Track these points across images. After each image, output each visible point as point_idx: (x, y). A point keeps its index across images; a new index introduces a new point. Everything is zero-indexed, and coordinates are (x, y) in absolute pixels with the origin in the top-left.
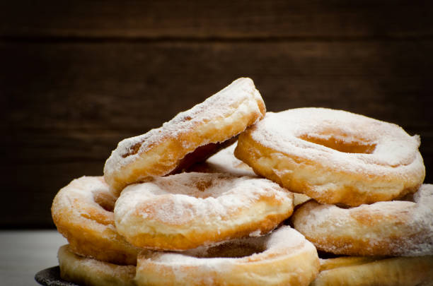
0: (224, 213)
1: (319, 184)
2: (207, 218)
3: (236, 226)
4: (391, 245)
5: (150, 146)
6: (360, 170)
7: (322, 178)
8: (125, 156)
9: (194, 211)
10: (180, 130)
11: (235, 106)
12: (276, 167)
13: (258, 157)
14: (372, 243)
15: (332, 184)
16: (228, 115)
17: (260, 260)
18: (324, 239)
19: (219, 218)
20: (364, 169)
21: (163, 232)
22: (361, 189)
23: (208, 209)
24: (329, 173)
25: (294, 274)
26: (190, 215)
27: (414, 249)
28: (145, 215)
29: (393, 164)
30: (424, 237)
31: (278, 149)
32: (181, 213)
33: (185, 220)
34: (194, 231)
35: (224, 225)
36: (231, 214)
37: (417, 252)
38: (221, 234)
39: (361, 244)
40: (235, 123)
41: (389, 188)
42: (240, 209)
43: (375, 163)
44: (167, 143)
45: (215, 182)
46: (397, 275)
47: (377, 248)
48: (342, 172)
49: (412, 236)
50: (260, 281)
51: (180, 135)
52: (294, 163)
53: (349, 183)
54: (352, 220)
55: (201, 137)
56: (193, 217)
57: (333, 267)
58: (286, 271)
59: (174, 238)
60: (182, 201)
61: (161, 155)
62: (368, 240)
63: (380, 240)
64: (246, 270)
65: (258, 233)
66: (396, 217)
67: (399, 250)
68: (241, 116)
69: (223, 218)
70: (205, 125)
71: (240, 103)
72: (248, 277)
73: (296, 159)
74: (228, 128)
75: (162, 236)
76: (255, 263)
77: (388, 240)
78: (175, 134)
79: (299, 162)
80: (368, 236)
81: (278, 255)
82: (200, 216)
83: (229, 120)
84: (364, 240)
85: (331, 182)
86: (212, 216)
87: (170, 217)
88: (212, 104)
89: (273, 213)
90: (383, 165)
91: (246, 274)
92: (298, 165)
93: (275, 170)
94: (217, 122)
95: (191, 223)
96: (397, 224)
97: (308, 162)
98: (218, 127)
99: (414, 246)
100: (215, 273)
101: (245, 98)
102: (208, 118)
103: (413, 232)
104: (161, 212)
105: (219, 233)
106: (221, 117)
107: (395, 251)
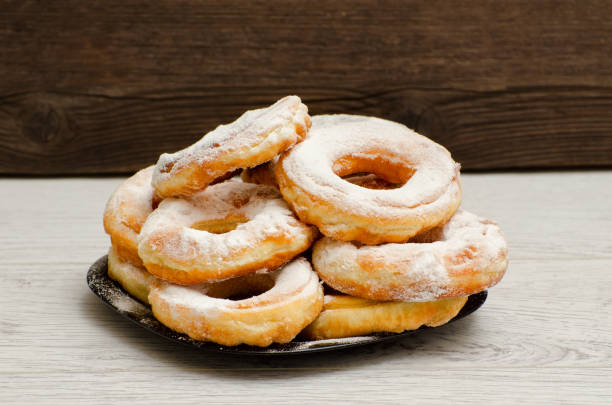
0: (226, 254)
1: (332, 224)
2: (209, 259)
3: (238, 266)
4: (391, 293)
5: (179, 168)
6: (372, 214)
7: (334, 220)
8: (162, 171)
9: (198, 249)
10: (206, 158)
11: (264, 135)
12: (296, 201)
13: (284, 186)
14: (372, 289)
15: (343, 226)
16: (254, 145)
17: (250, 307)
18: (332, 278)
19: (221, 259)
20: (376, 213)
21: (170, 266)
22: (373, 231)
23: (210, 248)
24: (340, 215)
25: (282, 323)
26: (192, 253)
27: (414, 297)
28: (154, 247)
29: (411, 204)
30: (424, 286)
31: (299, 184)
32: (185, 250)
33: (188, 258)
34: (196, 270)
35: (225, 265)
36: (234, 254)
37: (417, 300)
38: (222, 273)
39: (363, 289)
40: (262, 152)
41: (404, 229)
42: (244, 250)
43: (390, 205)
44: (193, 169)
45: (251, 200)
46: (399, 318)
47: (377, 294)
48: (354, 215)
49: (413, 285)
50: (246, 330)
51: (205, 162)
52: (309, 201)
53: (360, 224)
54: (357, 265)
55: (227, 165)
56: (195, 255)
57: (338, 307)
58: (273, 320)
59: (179, 272)
60: (189, 238)
61: (188, 179)
62: (369, 287)
63: (380, 287)
64: (233, 318)
65: (264, 271)
66: (396, 267)
67: (399, 297)
68: (269, 146)
69: (224, 259)
70: (230, 155)
71: (271, 132)
72: (235, 325)
73: (312, 198)
74: (255, 157)
75: (168, 269)
76: (244, 310)
77: (387, 288)
78: (201, 161)
79: (314, 201)
80: (369, 282)
81: (268, 302)
82: (202, 256)
83: (255, 150)
84: (365, 286)
85: (342, 223)
86: (214, 257)
87: (175, 253)
88: (243, 131)
89: (283, 251)
90: (399, 207)
91: (232, 322)
92: (313, 204)
93: (294, 204)
94: (241, 152)
95: (193, 262)
96: (395, 274)
97: (322, 202)
98: (243, 158)
99: (413, 294)
100: (204, 318)
101: (277, 126)
102: (233, 148)
103: (412, 281)
104: (168, 246)
105: (220, 273)
106: (246, 147)
107: (395, 298)
